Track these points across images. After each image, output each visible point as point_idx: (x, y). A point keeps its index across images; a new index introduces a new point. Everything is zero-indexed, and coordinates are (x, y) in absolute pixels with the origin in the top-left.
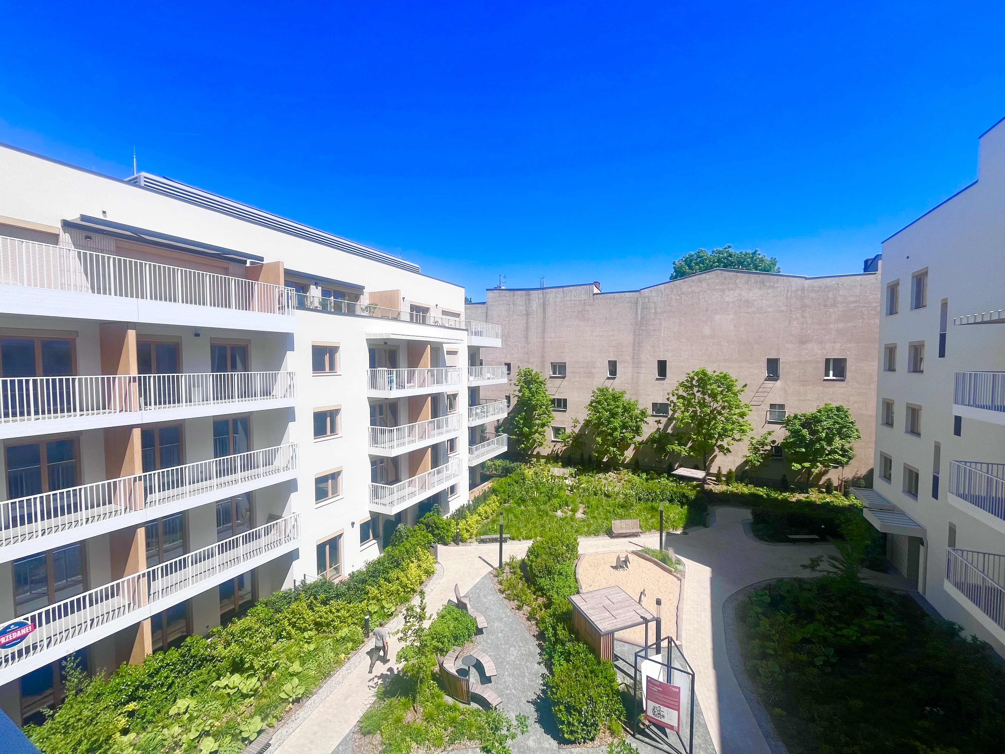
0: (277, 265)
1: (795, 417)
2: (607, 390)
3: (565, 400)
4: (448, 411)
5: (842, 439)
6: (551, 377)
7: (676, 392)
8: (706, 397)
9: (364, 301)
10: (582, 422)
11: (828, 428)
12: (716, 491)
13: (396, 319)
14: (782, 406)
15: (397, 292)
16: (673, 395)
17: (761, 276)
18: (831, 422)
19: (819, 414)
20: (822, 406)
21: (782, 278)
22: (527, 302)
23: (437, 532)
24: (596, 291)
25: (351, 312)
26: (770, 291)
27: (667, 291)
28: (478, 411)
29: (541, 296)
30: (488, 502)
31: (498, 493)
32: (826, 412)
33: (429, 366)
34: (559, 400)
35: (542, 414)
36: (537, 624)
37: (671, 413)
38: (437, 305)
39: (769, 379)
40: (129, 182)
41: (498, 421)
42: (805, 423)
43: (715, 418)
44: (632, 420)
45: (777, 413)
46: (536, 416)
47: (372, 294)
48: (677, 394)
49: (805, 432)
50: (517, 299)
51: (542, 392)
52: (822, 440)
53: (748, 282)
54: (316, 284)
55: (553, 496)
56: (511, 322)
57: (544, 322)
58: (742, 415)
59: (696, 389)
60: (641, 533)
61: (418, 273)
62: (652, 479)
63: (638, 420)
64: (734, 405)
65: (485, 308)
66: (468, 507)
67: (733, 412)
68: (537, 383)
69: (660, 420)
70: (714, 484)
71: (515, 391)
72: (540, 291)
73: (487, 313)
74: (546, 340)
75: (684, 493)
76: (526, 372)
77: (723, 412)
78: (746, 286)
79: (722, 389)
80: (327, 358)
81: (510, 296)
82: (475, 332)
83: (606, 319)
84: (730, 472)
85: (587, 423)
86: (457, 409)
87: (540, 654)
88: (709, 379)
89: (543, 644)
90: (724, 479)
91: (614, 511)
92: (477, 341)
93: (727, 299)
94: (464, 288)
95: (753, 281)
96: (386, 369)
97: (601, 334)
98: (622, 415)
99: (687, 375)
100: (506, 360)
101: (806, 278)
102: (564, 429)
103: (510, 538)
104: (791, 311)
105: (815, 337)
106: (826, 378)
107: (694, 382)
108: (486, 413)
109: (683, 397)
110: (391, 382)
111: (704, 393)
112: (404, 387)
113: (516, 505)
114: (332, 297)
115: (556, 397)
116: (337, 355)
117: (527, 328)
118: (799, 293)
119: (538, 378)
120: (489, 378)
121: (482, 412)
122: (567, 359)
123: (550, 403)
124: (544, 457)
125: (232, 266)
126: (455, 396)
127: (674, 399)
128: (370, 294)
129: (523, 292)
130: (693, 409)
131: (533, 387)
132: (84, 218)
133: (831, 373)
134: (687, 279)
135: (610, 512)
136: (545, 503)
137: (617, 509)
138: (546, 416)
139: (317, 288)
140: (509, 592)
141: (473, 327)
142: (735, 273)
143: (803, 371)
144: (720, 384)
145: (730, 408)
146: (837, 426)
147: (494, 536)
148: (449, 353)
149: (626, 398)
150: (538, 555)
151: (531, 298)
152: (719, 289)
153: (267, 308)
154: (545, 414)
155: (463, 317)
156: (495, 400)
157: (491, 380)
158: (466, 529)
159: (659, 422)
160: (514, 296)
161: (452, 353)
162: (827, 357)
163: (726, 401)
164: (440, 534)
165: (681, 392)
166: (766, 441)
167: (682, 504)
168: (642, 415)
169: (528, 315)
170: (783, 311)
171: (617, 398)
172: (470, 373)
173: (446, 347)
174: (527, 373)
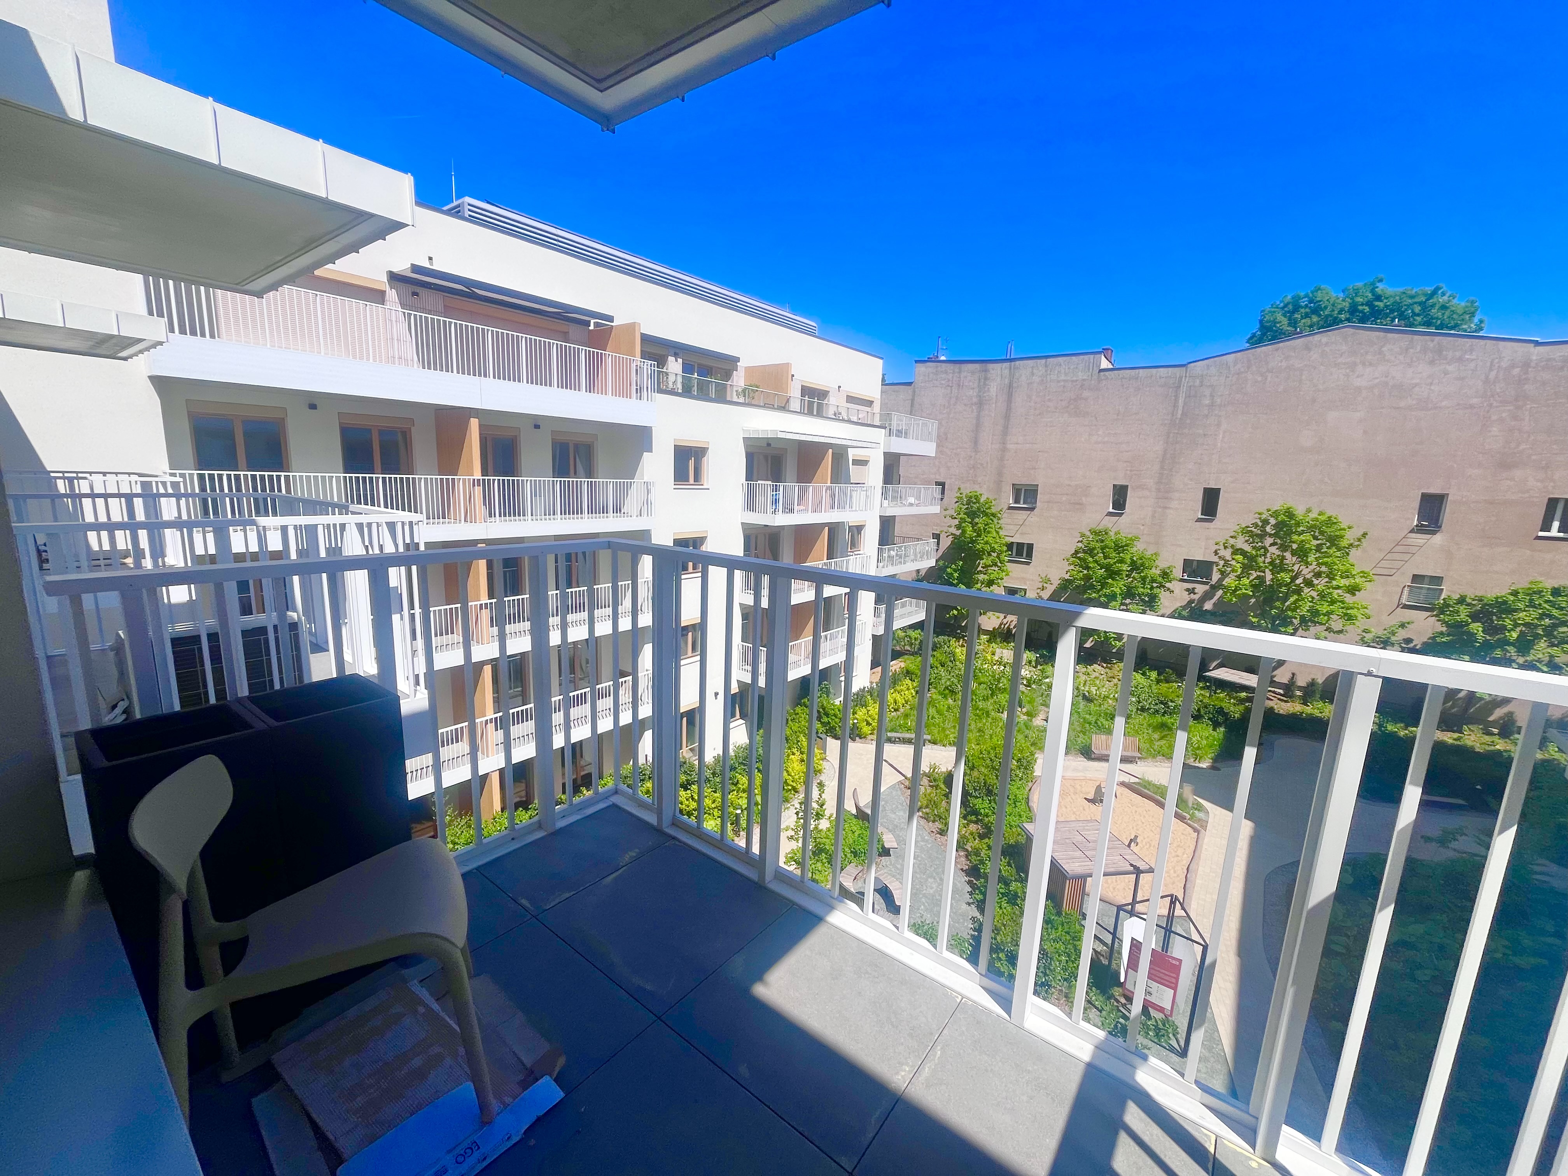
0: (631, 327)
1: (1462, 600)
2: (1106, 533)
3: (1030, 547)
4: (849, 550)
5: (1553, 645)
6: (1010, 508)
7: (1232, 541)
8: (1288, 555)
9: (739, 380)
10: (1056, 583)
11: (1526, 625)
12: (1281, 712)
13: (784, 408)
14: (1437, 580)
15: (787, 366)
16: (1225, 547)
17: (1437, 338)
18: (1535, 614)
19: (1512, 598)
20: (1522, 584)
21: (1482, 342)
22: (982, 384)
23: (825, 719)
24: (1105, 364)
25: (721, 398)
26: (1450, 368)
27: (1239, 366)
28: (893, 553)
29: (1006, 372)
30: (898, 688)
31: (914, 676)
32: (1528, 595)
33: (829, 481)
34: (1020, 545)
35: (990, 566)
36: (967, 856)
37: (1216, 577)
38: (839, 387)
39: (1419, 529)
40: (449, 213)
41: (918, 571)
42: (1480, 612)
43: (1298, 591)
44: (1144, 584)
45: (1424, 591)
46: (980, 568)
47: (749, 370)
48: (1232, 546)
49: (1477, 628)
50: (966, 377)
51: (993, 530)
52: (1509, 643)
53: (1407, 350)
54: (676, 355)
55: (1000, 689)
56: (951, 416)
57: (1007, 417)
58: (1353, 590)
59: (1269, 541)
60: (1139, 758)
61: (812, 334)
62: (1167, 681)
63: (1155, 585)
64: (1338, 570)
65: (910, 392)
66: (871, 692)
67: (1334, 583)
68: (986, 515)
69: (1194, 589)
70: (1279, 699)
71: (950, 526)
72: (1007, 365)
73: (913, 400)
74: (1009, 446)
75: (1221, 708)
76: (971, 497)
77: (1316, 582)
78: (1401, 358)
79: (1319, 542)
80: (692, 463)
81: (954, 373)
82: (898, 431)
83: (1118, 415)
84: (1312, 684)
85: (1065, 585)
86: (862, 549)
87: (971, 893)
88: (1298, 524)
89: (975, 882)
90: (1298, 693)
91: (1096, 723)
92: (899, 446)
93: (1358, 382)
94: (882, 358)
95: (1419, 348)
96: (770, 483)
97: (1106, 439)
98: (1128, 576)
99: (1257, 515)
100: (938, 477)
101: (1537, 343)
102: (1025, 590)
103: (929, 741)
104: (1491, 405)
105: (1534, 457)
106: (1541, 534)
107: (1268, 529)
108: (902, 558)
109: (1243, 553)
110: (775, 502)
111: (1284, 548)
112: (791, 511)
113: (940, 697)
114: (696, 374)
115: (1017, 539)
116: (705, 459)
117: (978, 426)
118: (1516, 371)
119: (989, 508)
120: (911, 505)
121: (897, 555)
122: (1040, 479)
123: (1005, 548)
124: (986, 632)
125: (573, 329)
126: (859, 529)
127: (1227, 554)
128: (748, 369)
129: (977, 366)
130: (1259, 574)
131: (980, 521)
132: (415, 268)
133: (1556, 525)
134: (1281, 344)
135: (1090, 723)
136: (986, 699)
137: (1102, 720)
138: (996, 569)
139: (676, 361)
140: (927, 810)
141: (894, 423)
142: (1382, 334)
143: (1493, 519)
144: (1317, 534)
145: (1331, 577)
146: (1547, 621)
147: (907, 735)
148: (856, 462)
149: (1138, 549)
150: (973, 766)
151: (989, 375)
152: (1344, 364)
153: (622, 391)
154: (996, 565)
155: (877, 407)
156: (918, 539)
157: (915, 508)
158: (866, 720)
159: (1192, 591)
160: (960, 372)
161: (861, 463)
162: (1552, 496)
163: (1325, 564)
164: (829, 723)
165: (1241, 543)
166: (1393, 639)
167: (1216, 725)
168: (1163, 578)
169: (980, 404)
170: (1472, 407)
171: (1122, 547)
172: (884, 495)
173: (852, 454)
174: (972, 500)
